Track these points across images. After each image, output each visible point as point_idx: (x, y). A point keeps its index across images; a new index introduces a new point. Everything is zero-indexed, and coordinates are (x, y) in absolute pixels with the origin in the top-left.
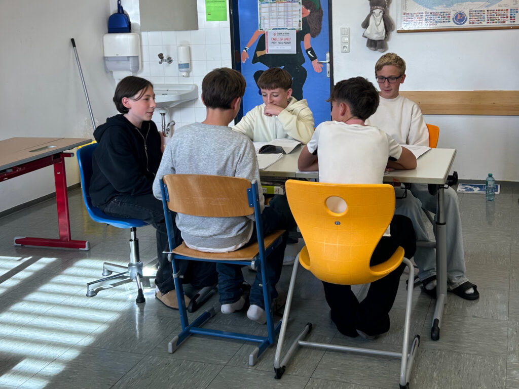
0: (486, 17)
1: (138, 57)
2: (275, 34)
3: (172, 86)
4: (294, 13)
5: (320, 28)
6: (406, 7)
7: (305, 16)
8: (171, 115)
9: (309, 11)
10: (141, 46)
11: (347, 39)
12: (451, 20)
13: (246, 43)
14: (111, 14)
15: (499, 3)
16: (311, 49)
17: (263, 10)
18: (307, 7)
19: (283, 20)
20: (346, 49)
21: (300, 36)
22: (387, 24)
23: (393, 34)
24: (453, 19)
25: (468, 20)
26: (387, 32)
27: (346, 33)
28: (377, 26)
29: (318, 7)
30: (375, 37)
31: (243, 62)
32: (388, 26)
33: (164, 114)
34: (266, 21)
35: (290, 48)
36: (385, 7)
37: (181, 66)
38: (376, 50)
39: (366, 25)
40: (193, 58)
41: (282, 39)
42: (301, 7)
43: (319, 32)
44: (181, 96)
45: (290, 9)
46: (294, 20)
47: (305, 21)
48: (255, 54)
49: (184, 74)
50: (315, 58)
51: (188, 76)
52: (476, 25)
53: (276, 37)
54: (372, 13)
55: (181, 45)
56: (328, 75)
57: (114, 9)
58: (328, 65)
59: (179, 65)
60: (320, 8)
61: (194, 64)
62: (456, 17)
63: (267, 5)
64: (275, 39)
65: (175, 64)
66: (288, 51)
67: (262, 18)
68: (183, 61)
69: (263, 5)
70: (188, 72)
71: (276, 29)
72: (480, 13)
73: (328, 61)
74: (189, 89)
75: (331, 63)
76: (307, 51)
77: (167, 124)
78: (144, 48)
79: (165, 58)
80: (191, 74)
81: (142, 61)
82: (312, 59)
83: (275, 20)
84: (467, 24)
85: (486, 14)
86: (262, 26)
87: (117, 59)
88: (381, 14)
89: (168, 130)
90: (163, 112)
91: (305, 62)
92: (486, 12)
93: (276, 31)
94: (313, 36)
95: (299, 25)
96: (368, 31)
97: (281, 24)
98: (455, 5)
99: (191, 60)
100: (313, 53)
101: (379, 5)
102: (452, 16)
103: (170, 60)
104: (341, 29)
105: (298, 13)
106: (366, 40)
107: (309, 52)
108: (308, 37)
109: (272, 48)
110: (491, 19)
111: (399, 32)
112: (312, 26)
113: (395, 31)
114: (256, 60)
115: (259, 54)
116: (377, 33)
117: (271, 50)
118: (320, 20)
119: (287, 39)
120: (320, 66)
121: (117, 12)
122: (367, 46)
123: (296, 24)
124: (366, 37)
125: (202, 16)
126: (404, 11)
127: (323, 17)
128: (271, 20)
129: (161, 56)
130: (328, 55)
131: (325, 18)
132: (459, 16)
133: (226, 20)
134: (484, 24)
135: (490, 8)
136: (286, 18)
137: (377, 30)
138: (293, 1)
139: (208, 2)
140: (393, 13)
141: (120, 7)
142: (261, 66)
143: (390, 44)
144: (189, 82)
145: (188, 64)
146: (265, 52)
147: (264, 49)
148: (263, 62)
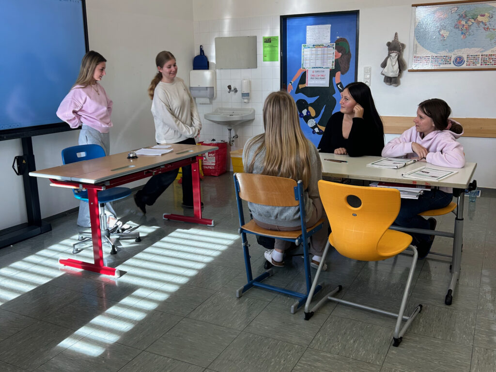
0: (480, 60)
1: (213, 87)
2: (313, 72)
3: (237, 110)
4: (329, 55)
5: (348, 67)
6: (416, 52)
7: (337, 58)
8: (235, 131)
9: (340, 54)
10: (216, 79)
11: (368, 76)
12: (452, 63)
13: (291, 78)
14: (196, 55)
15: (492, 49)
16: (340, 83)
17: (305, 53)
18: (339, 52)
19: (320, 61)
21: (333, 73)
22: (401, 65)
23: (405, 73)
24: (453, 62)
25: (466, 62)
26: (400, 71)
27: (368, 71)
28: (393, 66)
29: (347, 52)
30: (391, 75)
32: (402, 66)
33: (230, 130)
34: (307, 62)
35: (325, 83)
36: (400, 51)
38: (391, 85)
39: (384, 65)
40: (252, 89)
41: (319, 76)
42: (334, 51)
43: (347, 71)
44: (242, 117)
45: (326, 52)
46: (329, 61)
47: (337, 62)
48: (298, 86)
49: (246, 101)
51: (248, 103)
52: (472, 67)
53: (314, 74)
54: (389, 56)
55: (244, 80)
57: (197, 53)
59: (242, 94)
60: (349, 52)
61: (253, 94)
62: (456, 60)
63: (309, 49)
64: (313, 76)
65: (239, 93)
66: (323, 84)
67: (304, 59)
68: (245, 91)
69: (305, 50)
70: (249, 99)
71: (315, 68)
72: (475, 57)
74: (248, 112)
76: (337, 85)
77: (232, 137)
78: (218, 81)
79: (232, 89)
80: (250, 101)
81: (216, 91)
82: (341, 91)
83: (314, 61)
84: (464, 66)
85: (480, 58)
86: (304, 65)
87: (199, 89)
88: (397, 57)
89: (233, 141)
90: (230, 128)
91: (335, 93)
92: (480, 56)
93: (314, 69)
94: (342, 73)
95: (333, 65)
96: (386, 69)
97: (319, 64)
98: (455, 51)
99: (251, 91)
100: (341, 86)
101: (395, 50)
102: (452, 59)
103: (236, 90)
104: (365, 68)
105: (332, 55)
106: (384, 76)
107: (339, 86)
108: (338, 74)
109: (311, 83)
110: (484, 62)
111: (410, 71)
112: (342, 66)
113: (407, 70)
114: (298, 91)
115: (301, 86)
116: (393, 72)
117: (310, 84)
118: (348, 61)
119: (323, 76)
121: (199, 54)
122: (384, 81)
123: (330, 65)
124: (383, 75)
125: (260, 57)
126: (415, 55)
127: (351, 59)
128: (312, 61)
129: (229, 87)
131: (353, 60)
132: (458, 59)
133: (278, 61)
134: (479, 66)
135: (484, 53)
136: (323, 59)
137: (392, 69)
138: (328, 46)
139: (264, 47)
140: (406, 56)
141: (202, 51)
142: (302, 96)
143: (402, 80)
144: (249, 107)
145: (248, 94)
146: (306, 85)
147: (305, 83)
148: (303, 93)
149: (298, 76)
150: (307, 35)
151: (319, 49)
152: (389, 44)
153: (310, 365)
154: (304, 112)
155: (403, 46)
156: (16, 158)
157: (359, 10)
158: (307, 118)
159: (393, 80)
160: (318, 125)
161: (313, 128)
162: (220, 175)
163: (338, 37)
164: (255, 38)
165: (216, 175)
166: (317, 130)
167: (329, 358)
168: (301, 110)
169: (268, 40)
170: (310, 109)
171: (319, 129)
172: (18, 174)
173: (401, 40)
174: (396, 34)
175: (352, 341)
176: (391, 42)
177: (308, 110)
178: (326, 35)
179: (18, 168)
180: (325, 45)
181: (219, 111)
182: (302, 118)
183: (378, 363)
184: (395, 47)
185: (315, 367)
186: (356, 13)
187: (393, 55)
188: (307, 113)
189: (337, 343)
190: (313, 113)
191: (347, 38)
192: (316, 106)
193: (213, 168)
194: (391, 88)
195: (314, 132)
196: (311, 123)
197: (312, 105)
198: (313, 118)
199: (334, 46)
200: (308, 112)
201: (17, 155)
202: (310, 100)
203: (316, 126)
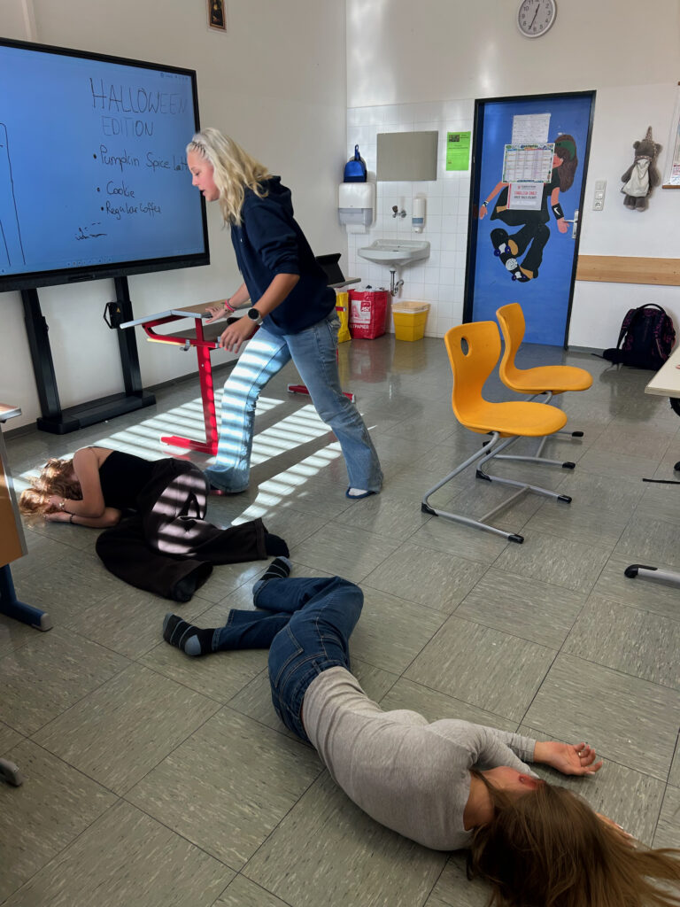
1: (371, 209)
2: (519, 187)
3: (405, 242)
4: (544, 162)
5: (572, 181)
7: (557, 166)
8: (400, 274)
9: (562, 160)
10: (376, 197)
11: (601, 195)
13: (486, 197)
14: (348, 161)
16: (558, 206)
17: (509, 158)
18: (560, 156)
19: (530, 171)
20: (599, 206)
23: (658, 190)
26: (651, 188)
27: (602, 186)
28: (640, 179)
29: (572, 156)
30: (635, 193)
31: (481, 218)
32: (653, 179)
33: (393, 272)
34: (511, 171)
35: (535, 204)
36: (653, 157)
37: (414, 221)
38: (634, 209)
39: (626, 178)
40: (428, 213)
41: (527, 193)
42: (553, 155)
43: (570, 186)
44: (412, 253)
45: (540, 157)
46: (543, 170)
47: (555, 173)
48: (495, 209)
49: (417, 229)
50: (562, 216)
51: (421, 232)
53: (521, 190)
54: (636, 163)
55: (417, 198)
56: (574, 237)
57: (351, 156)
58: (576, 224)
59: (413, 219)
60: (575, 156)
61: (429, 220)
63: (514, 153)
64: (518, 193)
65: (408, 219)
67: (507, 167)
68: (418, 215)
69: (510, 153)
70: (422, 228)
71: (521, 181)
73: (576, 219)
74: (421, 247)
75: (579, 222)
76: (553, 207)
77: (395, 283)
78: (379, 200)
79: (399, 211)
80: (424, 230)
81: (376, 214)
82: (558, 217)
83: (521, 171)
86: (506, 176)
87: (352, 211)
88: (647, 165)
89: (397, 289)
90: (392, 270)
91: (548, 220)
93: (521, 183)
94: (562, 190)
95: (548, 178)
96: (629, 185)
97: (528, 175)
99: (425, 215)
100: (559, 210)
101: (646, 155)
103: (404, 214)
104: (597, 183)
105: (548, 162)
106: (625, 195)
107: (555, 209)
108: (556, 191)
109: (514, 204)
111: (664, 187)
112: (563, 178)
113: (660, 187)
114: (495, 216)
115: (499, 209)
116: (639, 188)
117: (513, 206)
118: (573, 171)
119: (532, 193)
120: (565, 225)
121: (354, 158)
122: (625, 203)
123: (545, 177)
124: (624, 193)
125: (442, 165)
126: (675, 162)
127: (577, 168)
128: (518, 171)
129: (395, 209)
130: (577, 213)
131: (579, 169)
133: (467, 169)
136: (535, 168)
137: (638, 185)
138: (545, 148)
139: (449, 149)
140: (662, 164)
141: (357, 153)
142: (500, 224)
143: (651, 201)
144: (422, 238)
145: (422, 219)
146: (506, 208)
147: (505, 204)
148: (502, 219)
149: (496, 193)
150: (514, 130)
151: (531, 152)
152: (637, 145)
153: (492, 588)
154: (502, 248)
155: (659, 147)
156: (107, 304)
157: (595, 91)
158: (505, 257)
159: (638, 201)
160: (521, 269)
161: (513, 272)
162: (376, 338)
163: (560, 134)
164: (436, 134)
165: (371, 337)
166: (518, 275)
167: (520, 580)
168: (496, 245)
169: (454, 138)
170: (512, 243)
171: (522, 274)
172: (111, 327)
173: (656, 139)
174: (650, 129)
175: (550, 562)
176: (641, 141)
177: (507, 244)
178: (541, 130)
179: (111, 319)
180: (539, 146)
181: (379, 244)
182: (499, 258)
183: (584, 591)
184: (647, 150)
185: (499, 590)
186: (590, 96)
187: (643, 162)
188: (506, 249)
189: (530, 564)
190: (514, 250)
191: (573, 134)
192: (520, 240)
193: (368, 327)
194: (635, 214)
195: (514, 278)
196: (511, 264)
197: (513, 237)
198: (514, 257)
199: (553, 148)
200: (507, 247)
201: (109, 301)
202: (512, 230)
203: (517, 269)
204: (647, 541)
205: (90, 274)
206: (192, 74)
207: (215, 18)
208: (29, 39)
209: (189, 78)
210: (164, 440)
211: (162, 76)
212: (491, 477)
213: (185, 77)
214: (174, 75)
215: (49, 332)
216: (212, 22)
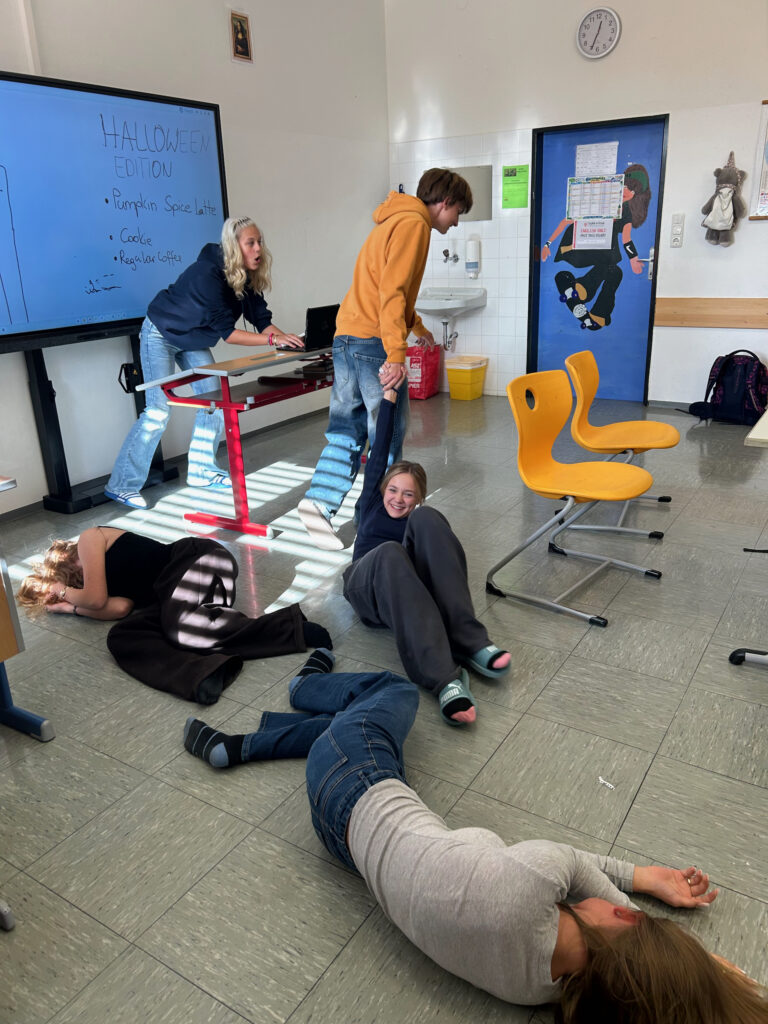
2: (585, 225)
3: (458, 290)
4: (613, 196)
5: (646, 216)
6: (766, 185)
7: (627, 199)
8: (454, 325)
9: (633, 193)
11: (679, 230)
13: (548, 236)
16: (630, 244)
17: (574, 193)
18: (631, 188)
19: (597, 205)
20: (677, 242)
21: (618, 226)
22: (737, 209)
23: (744, 222)
26: (736, 220)
27: (679, 221)
28: (723, 211)
29: (645, 188)
30: (718, 226)
31: (543, 260)
33: (446, 324)
34: (576, 207)
35: (604, 243)
36: (736, 185)
37: (469, 265)
38: (717, 244)
39: (708, 210)
40: (483, 256)
41: (594, 231)
42: (622, 187)
43: (643, 221)
44: (467, 302)
45: (608, 190)
46: (612, 205)
47: (626, 208)
48: (559, 250)
49: (472, 275)
50: (635, 254)
51: (476, 278)
53: (588, 227)
54: (718, 192)
55: (470, 240)
56: (650, 278)
58: (651, 264)
59: (467, 264)
60: (648, 188)
61: (484, 264)
63: (578, 186)
64: (585, 231)
65: (461, 263)
66: (599, 246)
67: (571, 203)
68: (472, 260)
69: (574, 187)
70: (477, 273)
71: (588, 217)
73: (652, 258)
74: (476, 294)
75: (655, 261)
76: (626, 245)
77: (449, 335)
79: (451, 255)
80: (480, 275)
82: (631, 256)
83: (587, 206)
86: (570, 213)
88: (731, 195)
89: (450, 342)
90: (445, 321)
91: (620, 259)
93: (587, 220)
94: (635, 226)
95: (618, 212)
96: (710, 217)
97: (595, 211)
99: (480, 258)
100: (632, 248)
101: (729, 183)
103: (456, 259)
104: (674, 216)
106: (706, 230)
107: (628, 247)
108: (628, 227)
109: (581, 243)
111: (751, 219)
112: (634, 213)
113: (747, 218)
114: (559, 257)
115: (564, 250)
116: (722, 221)
117: (579, 245)
118: (646, 204)
119: (601, 231)
120: (640, 264)
122: (707, 238)
123: (615, 211)
124: (706, 226)
125: (497, 202)
126: (762, 190)
127: (651, 201)
128: (583, 206)
129: (446, 253)
130: (652, 251)
133: (526, 206)
136: (602, 202)
137: (721, 217)
138: (613, 180)
139: (505, 184)
140: (747, 193)
142: (565, 266)
143: (737, 235)
144: (477, 285)
145: (476, 263)
146: (572, 248)
147: (571, 244)
148: (567, 261)
149: (559, 232)
150: (577, 161)
151: (597, 185)
152: (718, 173)
153: (574, 681)
154: (569, 293)
155: (743, 174)
156: (123, 366)
157: (668, 115)
158: (573, 303)
159: (722, 234)
160: (591, 315)
161: (582, 319)
162: (427, 398)
163: (630, 164)
164: (489, 169)
165: (422, 396)
166: (588, 322)
167: (603, 670)
168: (562, 291)
169: (510, 173)
170: (579, 288)
171: (592, 321)
172: (127, 392)
173: (739, 165)
174: (732, 154)
175: (640, 648)
176: (722, 168)
177: (574, 288)
178: (609, 161)
179: (127, 382)
180: (607, 178)
181: (429, 293)
182: (565, 304)
183: (682, 681)
184: (729, 177)
185: (582, 683)
186: (662, 120)
187: (726, 191)
188: (573, 294)
189: (616, 651)
190: (582, 293)
191: (645, 163)
192: (589, 282)
193: (418, 386)
194: (719, 249)
195: (583, 326)
196: (580, 311)
197: (581, 281)
198: (583, 302)
199: (623, 180)
200: (575, 292)
201: (125, 362)
202: (579, 273)
203: (587, 316)
204: (754, 620)
205: (103, 331)
206: (215, 108)
207: (240, 48)
208: (32, 72)
209: (212, 113)
210: (188, 517)
211: (181, 110)
212: (565, 550)
213: (207, 111)
214: (194, 110)
215: (56, 399)
216: (237, 52)
